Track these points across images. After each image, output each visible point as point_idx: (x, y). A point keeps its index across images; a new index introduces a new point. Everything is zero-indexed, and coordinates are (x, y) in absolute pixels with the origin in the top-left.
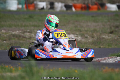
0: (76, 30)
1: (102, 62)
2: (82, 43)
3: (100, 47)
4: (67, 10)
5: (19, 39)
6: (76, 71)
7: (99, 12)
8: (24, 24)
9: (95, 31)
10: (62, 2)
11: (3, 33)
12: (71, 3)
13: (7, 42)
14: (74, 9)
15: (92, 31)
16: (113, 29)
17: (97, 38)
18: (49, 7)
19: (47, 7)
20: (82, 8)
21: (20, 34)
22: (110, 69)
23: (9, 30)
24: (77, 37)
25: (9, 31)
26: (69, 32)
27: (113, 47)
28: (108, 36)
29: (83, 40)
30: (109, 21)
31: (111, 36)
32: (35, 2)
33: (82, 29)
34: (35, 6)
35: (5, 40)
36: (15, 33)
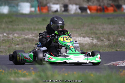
0: (91, 33)
1: (119, 65)
2: (98, 47)
3: (117, 50)
4: (82, 12)
5: (32, 43)
6: (92, 75)
7: (116, 13)
8: (37, 28)
9: (111, 33)
10: (76, 4)
11: (15, 37)
12: (86, 5)
14: (89, 11)
15: (108, 34)
17: (114, 40)
18: (63, 9)
19: (61, 10)
20: (97, 10)
21: (33, 38)
23: (21, 34)
24: (93, 40)
25: (22, 35)
26: (84, 35)
29: (99, 43)
32: (48, 5)
33: (98, 32)
34: (49, 9)
35: (18, 45)
36: (28, 37)
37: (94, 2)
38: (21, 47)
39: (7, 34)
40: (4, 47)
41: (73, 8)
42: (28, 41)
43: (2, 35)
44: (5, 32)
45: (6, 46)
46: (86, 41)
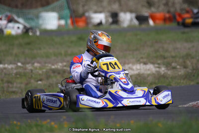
0: (157, 57)
2: (167, 78)
3: (197, 83)
4: (140, 23)
6: (160, 125)
8: (69, 52)
9: (188, 56)
10: (131, 12)
11: (36, 68)
12: (146, 12)
13: (44, 82)
14: (151, 22)
15: (183, 57)
17: (193, 67)
18: (110, 20)
19: (107, 21)
20: (165, 20)
21: (65, 68)
23: (45, 63)
24: (159, 68)
25: (47, 65)
26: (145, 60)
29: (169, 72)
32: (87, 14)
33: (167, 54)
34: (87, 21)
35: (41, 80)
36: (56, 66)
37: (159, 6)
38: (46, 83)
39: (22, 63)
40: (19, 85)
41: (127, 18)
42: (56, 74)
43: (16, 65)
44: (19, 61)
45: (21, 83)
46: (149, 70)
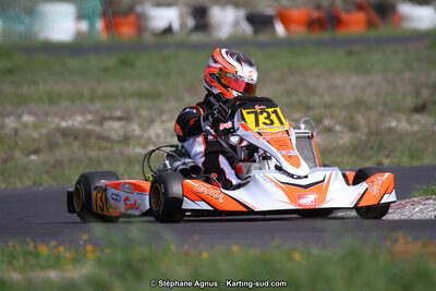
1: (391, 217)
3: (380, 164)
4: (256, 31)
5: (84, 145)
6: (297, 256)
7: (373, 34)
8: (100, 91)
9: (359, 104)
10: (236, 5)
11: (26, 126)
12: (269, 6)
13: (42, 156)
14: (280, 29)
15: (347, 107)
16: (425, 94)
17: (370, 129)
18: (191, 22)
19: (183, 25)
21: (90, 127)
22: (419, 244)
23: (47, 114)
25: (49, 119)
27: (428, 161)
28: (410, 123)
30: (410, 68)
31: (419, 122)
32: (139, 9)
33: (315, 100)
34: (140, 23)
35: (36, 152)
36: (70, 123)
38: (46, 159)
42: (70, 139)
